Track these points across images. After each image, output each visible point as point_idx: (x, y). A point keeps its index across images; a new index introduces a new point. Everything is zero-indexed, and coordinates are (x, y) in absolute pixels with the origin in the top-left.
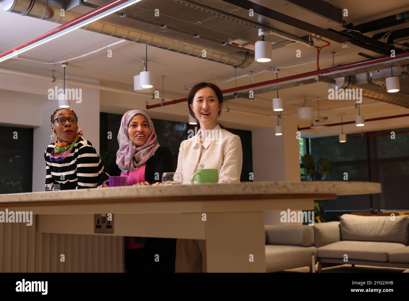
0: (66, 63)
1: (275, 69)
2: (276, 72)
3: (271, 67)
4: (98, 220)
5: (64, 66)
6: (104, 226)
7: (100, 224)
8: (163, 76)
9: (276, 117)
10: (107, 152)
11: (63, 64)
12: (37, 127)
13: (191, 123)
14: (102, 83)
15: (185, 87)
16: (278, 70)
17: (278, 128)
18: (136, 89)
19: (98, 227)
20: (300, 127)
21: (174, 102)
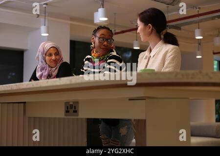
0: (46, 4)
1: (197, 7)
2: (197, 10)
3: (194, 6)
4: (68, 107)
5: (44, 6)
6: (71, 111)
7: (69, 109)
8: (115, 14)
9: (197, 45)
10: (75, 69)
11: (44, 4)
12: (26, 50)
13: (135, 48)
14: (72, 19)
15: (131, 21)
16: (199, 8)
17: (199, 52)
18: (95, 22)
19: (67, 112)
20: (215, 52)
21: (123, 32)
